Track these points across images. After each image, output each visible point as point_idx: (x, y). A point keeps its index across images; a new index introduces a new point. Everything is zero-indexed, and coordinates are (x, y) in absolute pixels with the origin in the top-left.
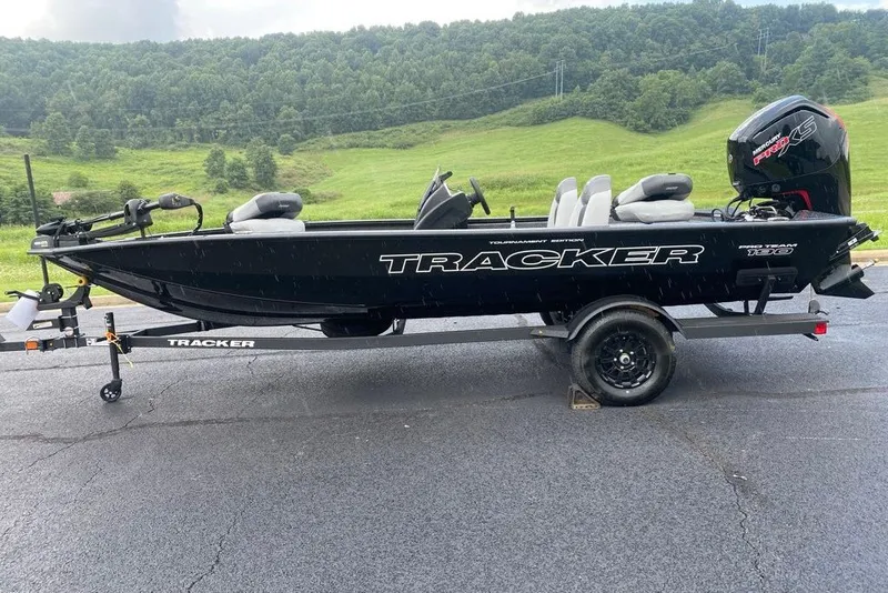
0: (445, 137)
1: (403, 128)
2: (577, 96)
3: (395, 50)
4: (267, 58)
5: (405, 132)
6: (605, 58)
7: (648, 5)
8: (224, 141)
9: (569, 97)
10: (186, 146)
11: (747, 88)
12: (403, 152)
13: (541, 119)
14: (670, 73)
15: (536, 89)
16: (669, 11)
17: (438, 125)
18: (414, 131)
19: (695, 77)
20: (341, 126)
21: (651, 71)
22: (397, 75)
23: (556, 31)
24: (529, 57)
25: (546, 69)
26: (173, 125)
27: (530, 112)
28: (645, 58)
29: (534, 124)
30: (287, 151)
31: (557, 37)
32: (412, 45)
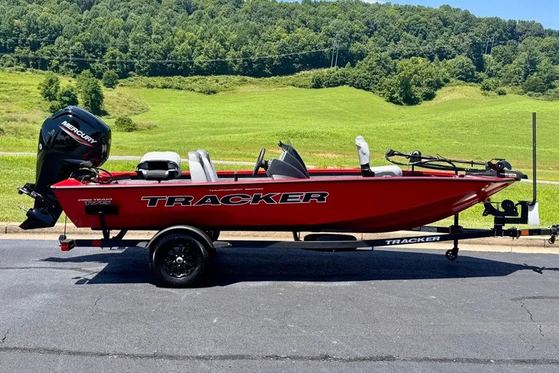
0: (242, 89)
1: (209, 78)
2: (347, 70)
3: (207, 14)
4: (98, 6)
5: (211, 81)
6: (371, 42)
7: (406, 6)
8: (57, 69)
9: (341, 70)
10: (23, 71)
11: (476, 78)
12: (208, 97)
13: (318, 84)
14: (420, 60)
15: (316, 61)
16: (423, 12)
17: (237, 78)
18: (217, 81)
19: (439, 65)
20: (157, 70)
21: (406, 57)
22: (207, 34)
23: (335, 16)
24: (312, 34)
25: (326, 46)
26: (14, 52)
27: (311, 77)
28: (401, 47)
29: (313, 87)
30: (111, 84)
31: (335, 21)
32: (221, 12)
